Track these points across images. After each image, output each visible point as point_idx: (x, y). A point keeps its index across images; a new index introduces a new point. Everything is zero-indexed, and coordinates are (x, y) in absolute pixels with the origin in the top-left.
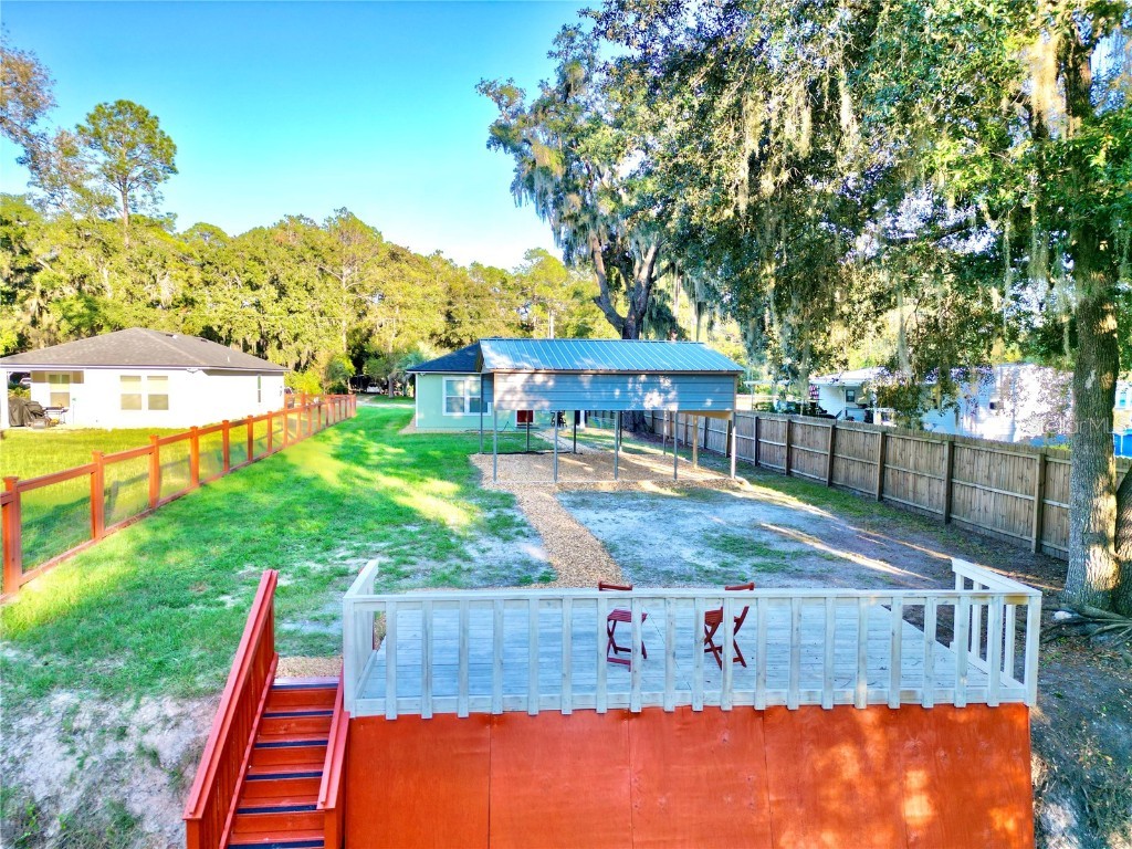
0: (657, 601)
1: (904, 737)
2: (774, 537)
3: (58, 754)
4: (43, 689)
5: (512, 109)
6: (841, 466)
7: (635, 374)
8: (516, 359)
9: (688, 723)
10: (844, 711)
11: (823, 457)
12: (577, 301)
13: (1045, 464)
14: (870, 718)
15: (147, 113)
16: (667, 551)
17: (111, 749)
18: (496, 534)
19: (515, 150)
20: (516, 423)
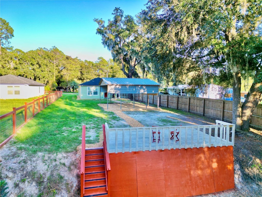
0: (167, 128)
1: (211, 153)
2: (172, 119)
3: (43, 165)
4: (35, 152)
5: (101, 25)
6: (180, 105)
7: (138, 86)
8: (112, 82)
9: (173, 152)
10: (201, 148)
11: (175, 103)
12: (112, 69)
13: (224, 103)
14: (206, 149)
15: (6, 21)
16: (151, 122)
17: (54, 163)
18: (115, 120)
19: (103, 35)
20: (104, 97)
